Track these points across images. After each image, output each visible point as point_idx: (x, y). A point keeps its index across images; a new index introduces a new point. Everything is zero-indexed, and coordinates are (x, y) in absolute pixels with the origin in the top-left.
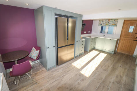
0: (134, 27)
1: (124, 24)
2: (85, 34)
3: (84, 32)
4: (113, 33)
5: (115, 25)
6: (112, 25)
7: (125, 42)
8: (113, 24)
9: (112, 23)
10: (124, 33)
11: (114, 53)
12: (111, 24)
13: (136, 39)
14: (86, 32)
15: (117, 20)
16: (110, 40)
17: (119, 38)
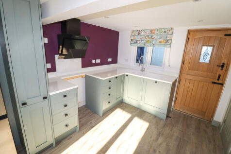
0: (212, 48)
1: (188, 40)
2: (96, 65)
3: (94, 61)
4: (164, 64)
5: (167, 42)
6: (160, 42)
7: (191, 85)
8: (162, 40)
9: (159, 37)
10: (189, 64)
11: (168, 116)
12: (158, 42)
13: (218, 79)
14: (98, 61)
15: (171, 32)
16: (156, 82)
17: (177, 76)
